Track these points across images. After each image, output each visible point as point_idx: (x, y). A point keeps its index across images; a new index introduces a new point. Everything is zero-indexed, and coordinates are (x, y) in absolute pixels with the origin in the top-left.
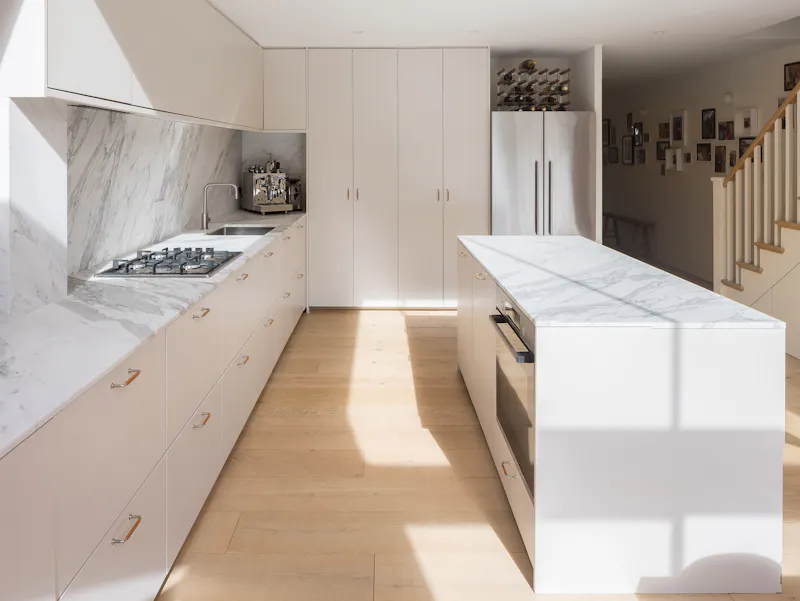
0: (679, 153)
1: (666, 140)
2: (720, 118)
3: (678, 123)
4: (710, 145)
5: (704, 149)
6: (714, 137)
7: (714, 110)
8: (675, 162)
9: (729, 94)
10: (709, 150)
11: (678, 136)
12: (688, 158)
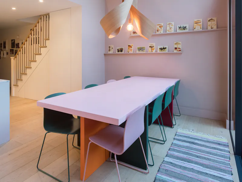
0: (5, 52)
1: (1, 48)
2: (16, 42)
3: (5, 43)
4: (13, 50)
5: (12, 51)
6: (15, 48)
7: (15, 40)
8: (4, 55)
9: (19, 36)
10: (13, 51)
11: (5, 47)
12: (7, 54)
